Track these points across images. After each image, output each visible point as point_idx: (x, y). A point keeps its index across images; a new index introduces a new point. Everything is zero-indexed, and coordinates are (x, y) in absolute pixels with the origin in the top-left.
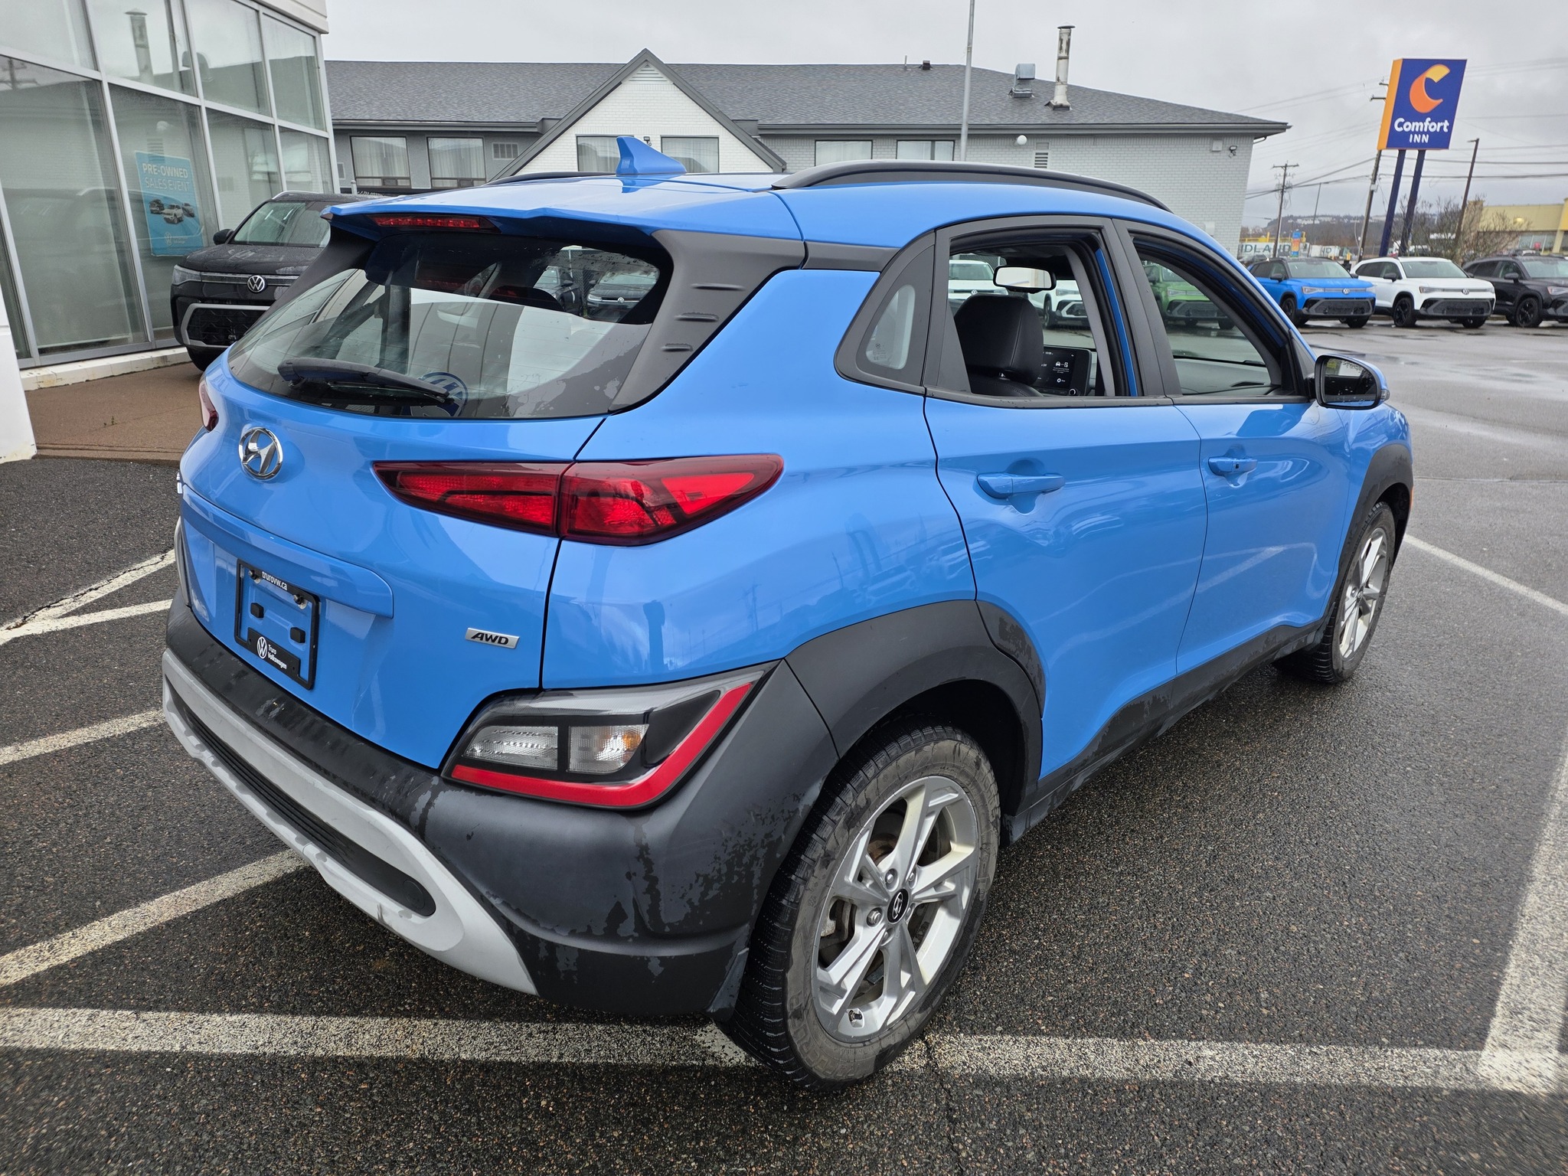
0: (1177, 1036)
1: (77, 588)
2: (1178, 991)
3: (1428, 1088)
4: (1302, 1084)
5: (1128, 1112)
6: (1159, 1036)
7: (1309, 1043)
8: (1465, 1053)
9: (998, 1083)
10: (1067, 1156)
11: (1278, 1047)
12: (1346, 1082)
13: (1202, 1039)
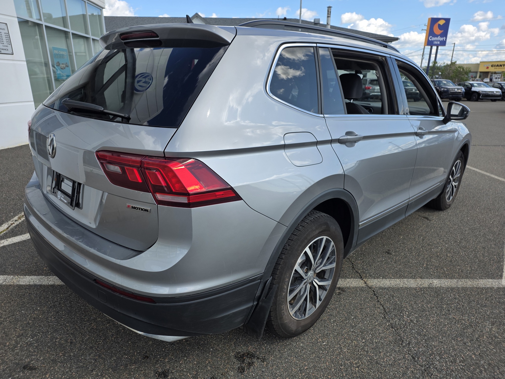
0: (426, 278)
2: (423, 269)
3: (491, 287)
4: (460, 287)
5: (419, 293)
6: (421, 278)
7: (459, 279)
8: (498, 280)
9: (385, 289)
10: (407, 302)
11: (452, 280)
12: (471, 286)
13: (433, 279)
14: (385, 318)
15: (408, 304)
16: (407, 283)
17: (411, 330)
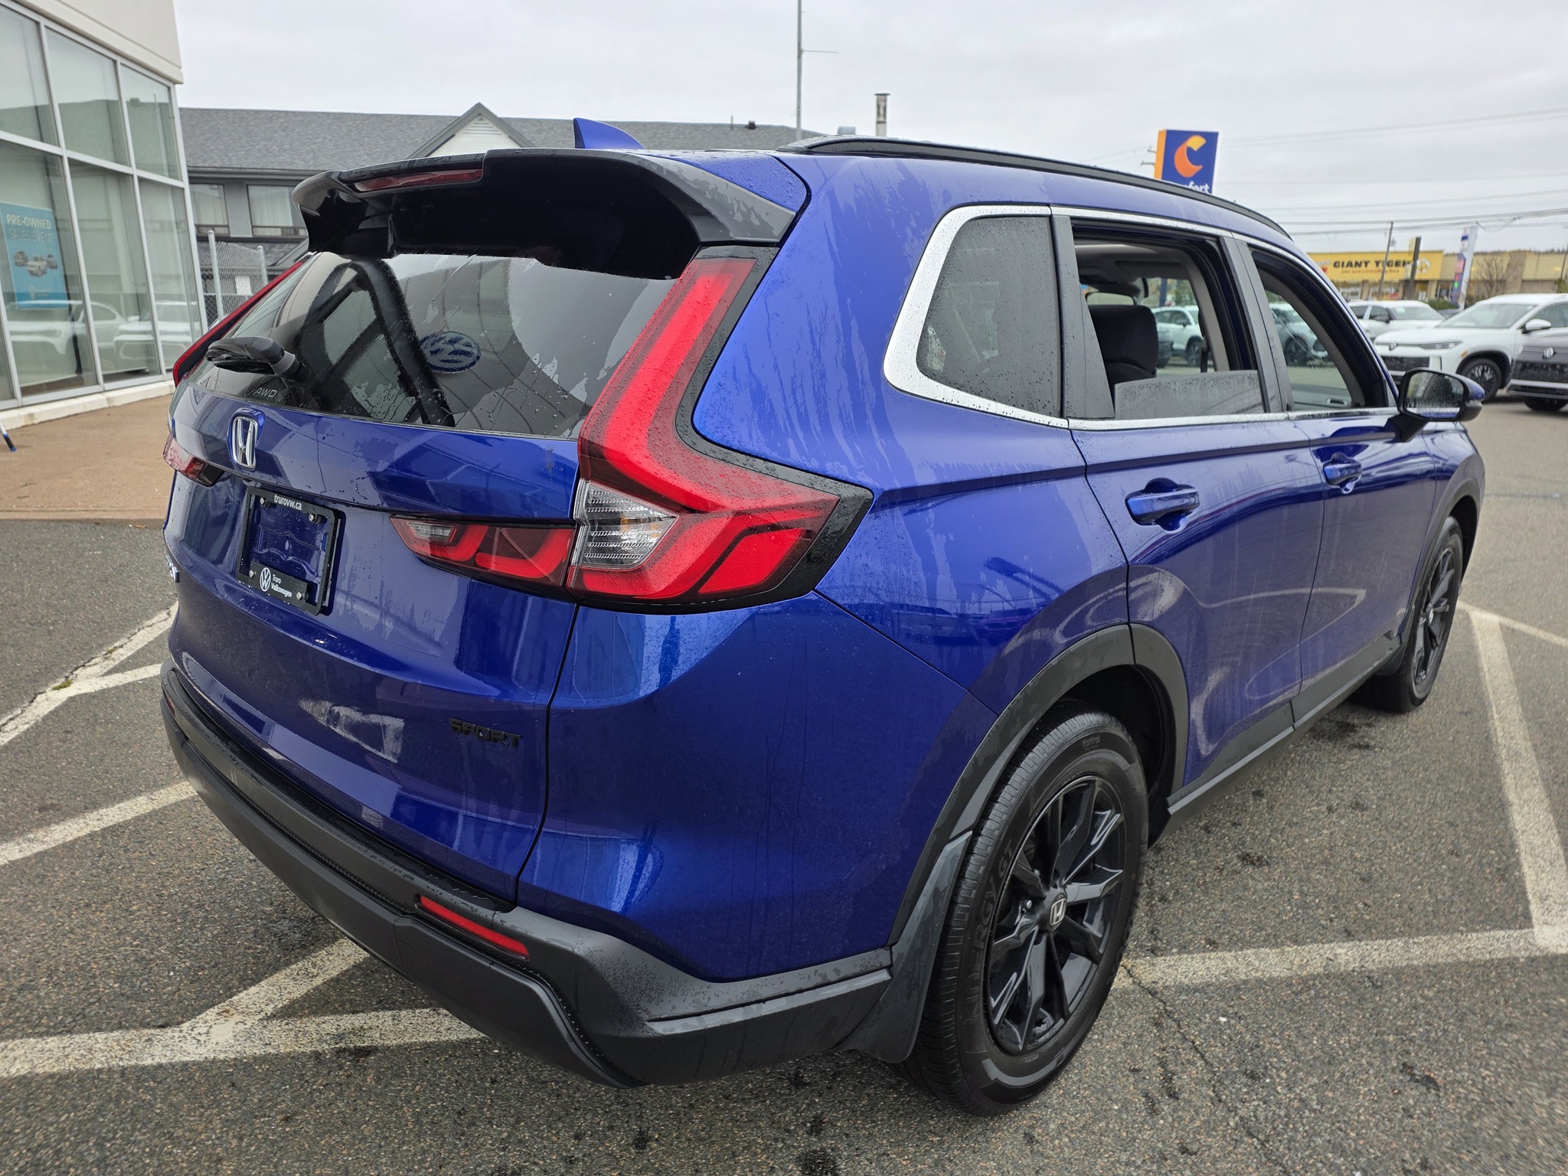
0: (1311, 942)
1: (101, 646)
2: (1295, 909)
3: (1508, 958)
4: (1419, 965)
5: (1303, 998)
6: (1296, 942)
7: (1410, 936)
8: (1523, 931)
9: (1196, 990)
10: (1274, 1035)
11: (1389, 942)
12: (1449, 960)
13: (1331, 942)
14: (1220, 1101)
15: (1278, 1041)
16: (1257, 963)
17: (1310, 1135)
